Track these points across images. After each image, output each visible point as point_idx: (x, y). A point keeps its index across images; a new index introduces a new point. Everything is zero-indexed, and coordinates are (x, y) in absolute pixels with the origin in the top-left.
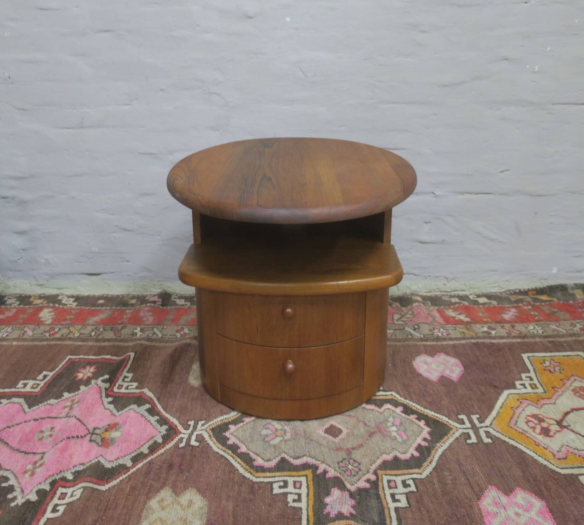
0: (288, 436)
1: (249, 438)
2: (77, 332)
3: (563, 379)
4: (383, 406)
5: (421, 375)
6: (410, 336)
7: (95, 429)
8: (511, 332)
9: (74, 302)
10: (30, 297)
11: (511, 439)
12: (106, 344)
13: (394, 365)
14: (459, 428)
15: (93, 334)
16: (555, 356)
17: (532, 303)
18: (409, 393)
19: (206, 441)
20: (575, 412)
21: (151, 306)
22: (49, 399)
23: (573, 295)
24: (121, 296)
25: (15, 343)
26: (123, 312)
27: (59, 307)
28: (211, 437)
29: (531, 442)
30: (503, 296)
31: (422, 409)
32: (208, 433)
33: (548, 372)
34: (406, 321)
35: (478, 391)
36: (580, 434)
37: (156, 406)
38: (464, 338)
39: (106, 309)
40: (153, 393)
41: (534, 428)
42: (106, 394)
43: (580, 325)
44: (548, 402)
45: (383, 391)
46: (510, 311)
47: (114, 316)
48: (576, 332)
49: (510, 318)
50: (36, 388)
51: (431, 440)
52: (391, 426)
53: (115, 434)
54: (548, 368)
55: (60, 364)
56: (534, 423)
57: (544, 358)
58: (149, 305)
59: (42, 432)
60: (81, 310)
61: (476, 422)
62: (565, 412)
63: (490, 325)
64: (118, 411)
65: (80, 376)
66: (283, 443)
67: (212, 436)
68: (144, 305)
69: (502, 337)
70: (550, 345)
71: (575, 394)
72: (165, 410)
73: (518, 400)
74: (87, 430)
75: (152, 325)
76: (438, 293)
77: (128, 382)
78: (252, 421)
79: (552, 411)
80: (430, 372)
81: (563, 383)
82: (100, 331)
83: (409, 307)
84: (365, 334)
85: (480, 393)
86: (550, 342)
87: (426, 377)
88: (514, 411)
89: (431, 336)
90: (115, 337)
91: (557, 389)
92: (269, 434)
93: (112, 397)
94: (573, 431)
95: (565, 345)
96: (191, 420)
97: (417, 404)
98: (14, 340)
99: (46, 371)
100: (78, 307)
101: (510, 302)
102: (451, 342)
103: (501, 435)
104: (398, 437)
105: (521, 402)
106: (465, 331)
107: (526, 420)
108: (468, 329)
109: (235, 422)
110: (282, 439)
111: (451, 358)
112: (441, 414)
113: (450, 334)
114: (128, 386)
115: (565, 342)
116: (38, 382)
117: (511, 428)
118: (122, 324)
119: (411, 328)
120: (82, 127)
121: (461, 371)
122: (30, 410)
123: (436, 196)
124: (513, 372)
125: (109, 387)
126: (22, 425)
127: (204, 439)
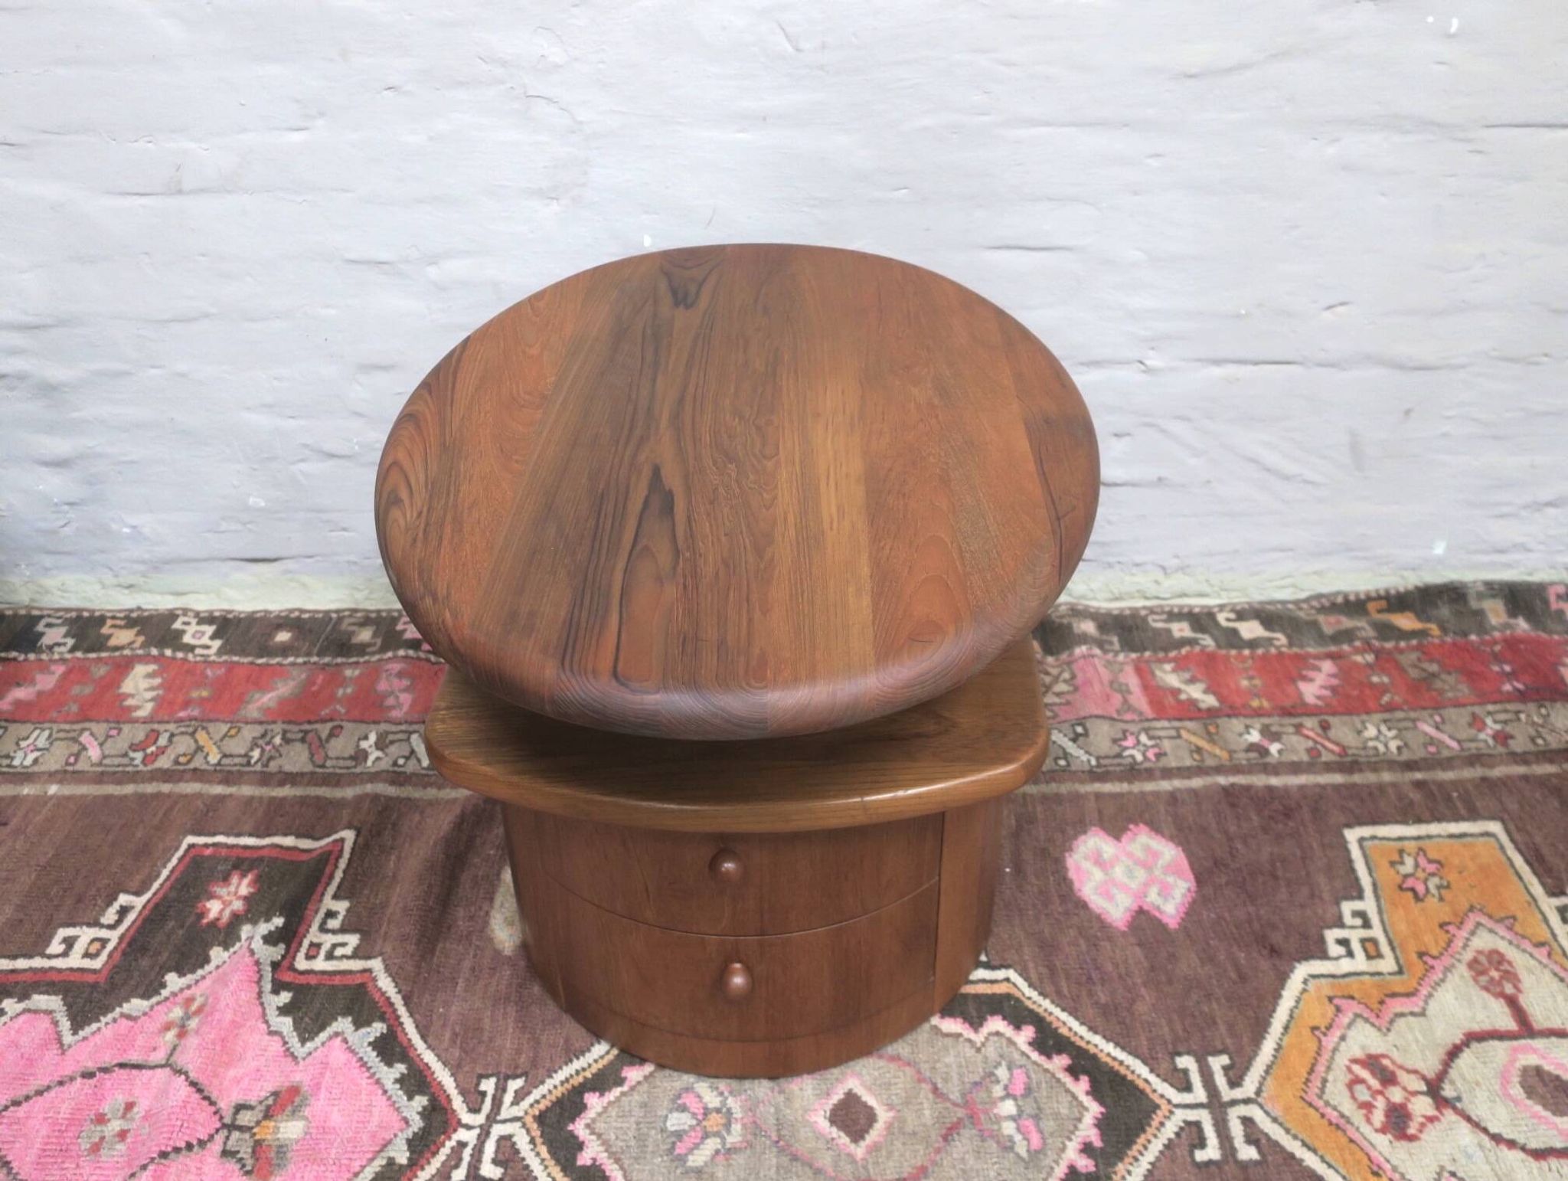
0: (735, 1136)
1: (633, 1143)
2: (215, 749)
3: (1449, 923)
4: (985, 1024)
5: (1084, 905)
6: (1062, 763)
7: (240, 1108)
8: (1319, 747)
9: (213, 637)
10: (101, 620)
11: (1309, 1148)
12: (286, 791)
13: (1018, 870)
14: (1177, 1106)
15: (256, 754)
16: (1429, 837)
17: (1376, 643)
18: (1052, 970)
19: (523, 1159)
20: (1475, 1045)
21: (406, 657)
22: (127, 1000)
23: (1480, 614)
24: (334, 616)
25: (53, 789)
26: (335, 677)
27: (174, 659)
28: (535, 1145)
29: (1359, 1162)
30: (1302, 614)
31: (1082, 1030)
32: (528, 1131)
33: (1410, 894)
34: (1055, 704)
35: (1230, 968)
36: (1485, 1130)
37: (401, 1024)
38: (1200, 771)
39: (293, 664)
40: (394, 980)
41: (1368, 1107)
42: (274, 981)
43: (1495, 722)
44: (1406, 1010)
45: (988, 966)
46: (1318, 669)
47: (315, 688)
48: (1485, 751)
49: (1319, 698)
50: (97, 955)
51: (1101, 1149)
52: (1002, 1099)
53: (290, 1130)
54: (1409, 883)
55: (165, 866)
56: (1369, 1088)
57: (1399, 844)
58: (401, 653)
59: (101, 1119)
60: (231, 667)
61: (1220, 1081)
62: (1450, 1047)
63: (1266, 721)
64: (303, 1041)
65: (214, 908)
66: (720, 1158)
67: (539, 1141)
68: (390, 654)
69: (1296, 768)
70: (1415, 796)
71: (1476, 980)
72: (424, 1037)
73: (1330, 999)
74: (217, 1117)
75: (406, 722)
76: (1139, 603)
77: (334, 932)
78: (646, 1078)
79: (1417, 1041)
80: (1110, 897)
81: (1446, 937)
82: (274, 747)
83: (1064, 656)
84: (940, 875)
85: (1233, 975)
86: (1419, 785)
87: (1098, 911)
88: (1320, 1041)
89: (1118, 761)
90: (309, 768)
91: (1430, 961)
92: (686, 1127)
93: (289, 990)
94: (1469, 1119)
95: (1455, 795)
96: (487, 1076)
97: (1071, 1014)
98: (52, 776)
99: (127, 892)
100: (225, 658)
101: (1322, 638)
102: (1165, 785)
103: (1282, 1132)
104: (1018, 1138)
105: (1338, 1009)
106: (1202, 743)
107: (1349, 1077)
108: (1211, 738)
109: (602, 1081)
110: (719, 1147)
111: (1163, 841)
112: (1130, 1053)
113: (1165, 754)
114: (334, 946)
115: (1455, 784)
116: (103, 933)
117: (1310, 1105)
118: (332, 720)
119: (1065, 735)
120: (180, 192)
121: (1189, 890)
122: (76, 1037)
123: (1149, 371)
124: (1321, 898)
125: (284, 957)
126: (52, 1093)
127: (517, 1152)
